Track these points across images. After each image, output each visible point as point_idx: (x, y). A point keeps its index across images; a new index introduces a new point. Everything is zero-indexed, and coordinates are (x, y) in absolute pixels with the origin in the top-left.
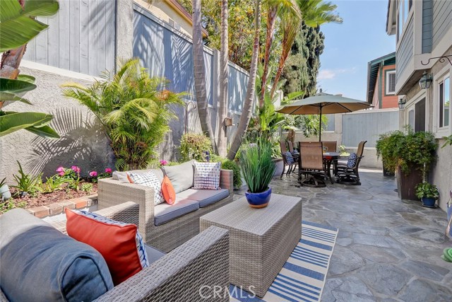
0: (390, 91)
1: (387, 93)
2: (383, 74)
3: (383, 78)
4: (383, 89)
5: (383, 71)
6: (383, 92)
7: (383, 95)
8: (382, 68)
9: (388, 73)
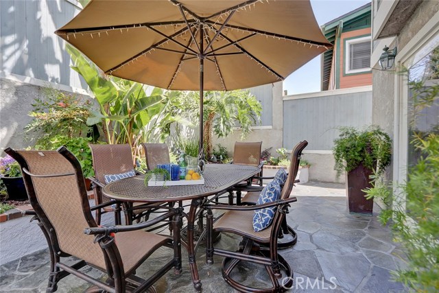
0: (350, 69)
1: (347, 72)
2: (342, 45)
3: (342, 50)
4: (341, 67)
5: (342, 40)
6: (341, 71)
7: (341, 75)
8: (340, 37)
9: (348, 42)
